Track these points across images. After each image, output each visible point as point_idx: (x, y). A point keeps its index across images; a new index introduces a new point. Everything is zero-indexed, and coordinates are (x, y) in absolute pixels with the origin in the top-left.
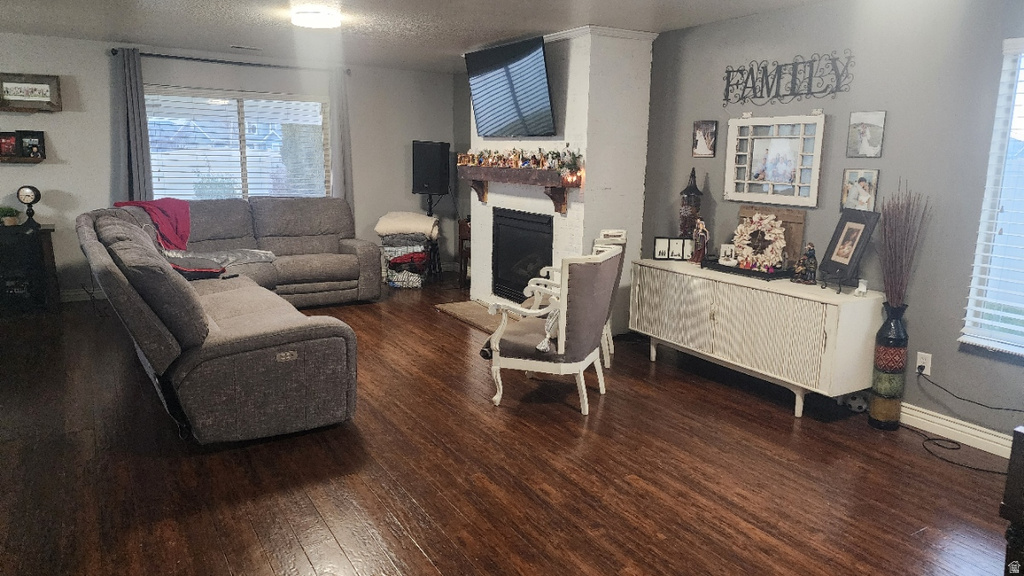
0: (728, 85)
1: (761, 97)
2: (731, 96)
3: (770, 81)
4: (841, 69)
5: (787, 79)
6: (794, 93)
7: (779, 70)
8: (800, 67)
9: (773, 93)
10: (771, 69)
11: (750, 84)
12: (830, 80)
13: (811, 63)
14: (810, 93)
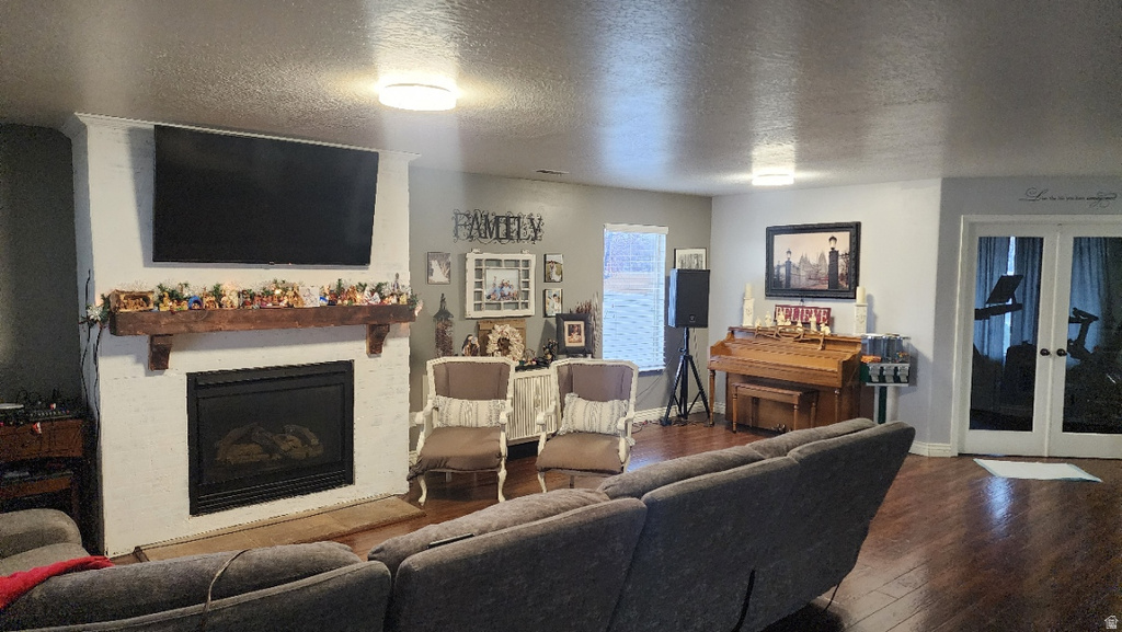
0: (457, 225)
1: (486, 237)
2: (460, 233)
3: (491, 226)
4: (536, 226)
5: (503, 227)
6: (508, 236)
7: (497, 218)
8: (512, 220)
9: (494, 236)
10: (491, 218)
11: (475, 226)
12: (530, 232)
13: (519, 218)
14: (519, 239)
